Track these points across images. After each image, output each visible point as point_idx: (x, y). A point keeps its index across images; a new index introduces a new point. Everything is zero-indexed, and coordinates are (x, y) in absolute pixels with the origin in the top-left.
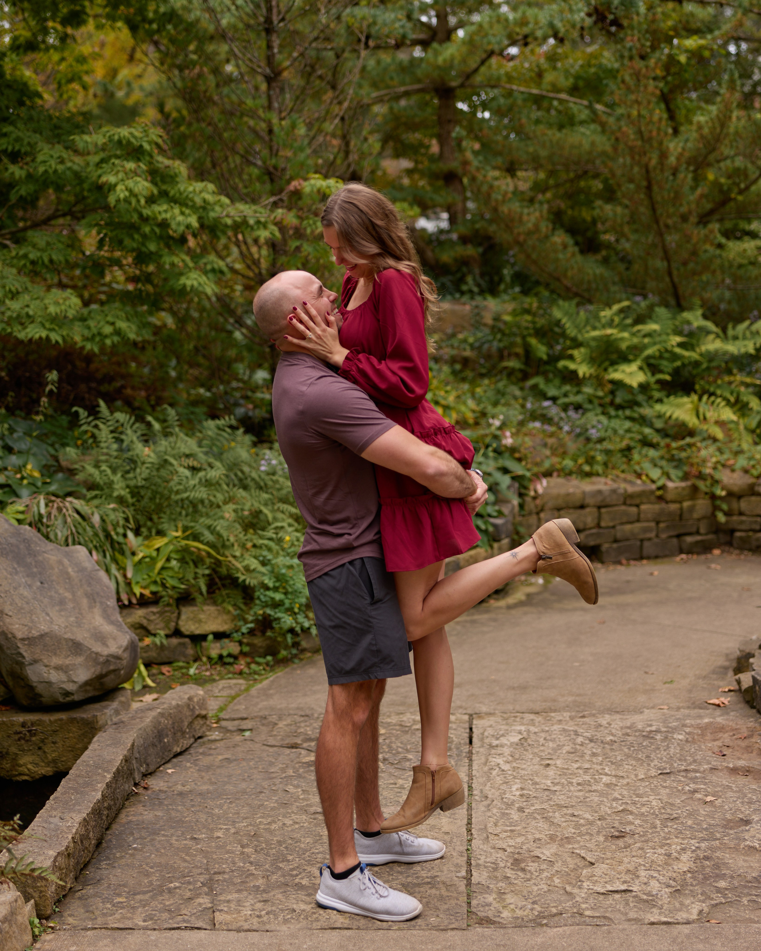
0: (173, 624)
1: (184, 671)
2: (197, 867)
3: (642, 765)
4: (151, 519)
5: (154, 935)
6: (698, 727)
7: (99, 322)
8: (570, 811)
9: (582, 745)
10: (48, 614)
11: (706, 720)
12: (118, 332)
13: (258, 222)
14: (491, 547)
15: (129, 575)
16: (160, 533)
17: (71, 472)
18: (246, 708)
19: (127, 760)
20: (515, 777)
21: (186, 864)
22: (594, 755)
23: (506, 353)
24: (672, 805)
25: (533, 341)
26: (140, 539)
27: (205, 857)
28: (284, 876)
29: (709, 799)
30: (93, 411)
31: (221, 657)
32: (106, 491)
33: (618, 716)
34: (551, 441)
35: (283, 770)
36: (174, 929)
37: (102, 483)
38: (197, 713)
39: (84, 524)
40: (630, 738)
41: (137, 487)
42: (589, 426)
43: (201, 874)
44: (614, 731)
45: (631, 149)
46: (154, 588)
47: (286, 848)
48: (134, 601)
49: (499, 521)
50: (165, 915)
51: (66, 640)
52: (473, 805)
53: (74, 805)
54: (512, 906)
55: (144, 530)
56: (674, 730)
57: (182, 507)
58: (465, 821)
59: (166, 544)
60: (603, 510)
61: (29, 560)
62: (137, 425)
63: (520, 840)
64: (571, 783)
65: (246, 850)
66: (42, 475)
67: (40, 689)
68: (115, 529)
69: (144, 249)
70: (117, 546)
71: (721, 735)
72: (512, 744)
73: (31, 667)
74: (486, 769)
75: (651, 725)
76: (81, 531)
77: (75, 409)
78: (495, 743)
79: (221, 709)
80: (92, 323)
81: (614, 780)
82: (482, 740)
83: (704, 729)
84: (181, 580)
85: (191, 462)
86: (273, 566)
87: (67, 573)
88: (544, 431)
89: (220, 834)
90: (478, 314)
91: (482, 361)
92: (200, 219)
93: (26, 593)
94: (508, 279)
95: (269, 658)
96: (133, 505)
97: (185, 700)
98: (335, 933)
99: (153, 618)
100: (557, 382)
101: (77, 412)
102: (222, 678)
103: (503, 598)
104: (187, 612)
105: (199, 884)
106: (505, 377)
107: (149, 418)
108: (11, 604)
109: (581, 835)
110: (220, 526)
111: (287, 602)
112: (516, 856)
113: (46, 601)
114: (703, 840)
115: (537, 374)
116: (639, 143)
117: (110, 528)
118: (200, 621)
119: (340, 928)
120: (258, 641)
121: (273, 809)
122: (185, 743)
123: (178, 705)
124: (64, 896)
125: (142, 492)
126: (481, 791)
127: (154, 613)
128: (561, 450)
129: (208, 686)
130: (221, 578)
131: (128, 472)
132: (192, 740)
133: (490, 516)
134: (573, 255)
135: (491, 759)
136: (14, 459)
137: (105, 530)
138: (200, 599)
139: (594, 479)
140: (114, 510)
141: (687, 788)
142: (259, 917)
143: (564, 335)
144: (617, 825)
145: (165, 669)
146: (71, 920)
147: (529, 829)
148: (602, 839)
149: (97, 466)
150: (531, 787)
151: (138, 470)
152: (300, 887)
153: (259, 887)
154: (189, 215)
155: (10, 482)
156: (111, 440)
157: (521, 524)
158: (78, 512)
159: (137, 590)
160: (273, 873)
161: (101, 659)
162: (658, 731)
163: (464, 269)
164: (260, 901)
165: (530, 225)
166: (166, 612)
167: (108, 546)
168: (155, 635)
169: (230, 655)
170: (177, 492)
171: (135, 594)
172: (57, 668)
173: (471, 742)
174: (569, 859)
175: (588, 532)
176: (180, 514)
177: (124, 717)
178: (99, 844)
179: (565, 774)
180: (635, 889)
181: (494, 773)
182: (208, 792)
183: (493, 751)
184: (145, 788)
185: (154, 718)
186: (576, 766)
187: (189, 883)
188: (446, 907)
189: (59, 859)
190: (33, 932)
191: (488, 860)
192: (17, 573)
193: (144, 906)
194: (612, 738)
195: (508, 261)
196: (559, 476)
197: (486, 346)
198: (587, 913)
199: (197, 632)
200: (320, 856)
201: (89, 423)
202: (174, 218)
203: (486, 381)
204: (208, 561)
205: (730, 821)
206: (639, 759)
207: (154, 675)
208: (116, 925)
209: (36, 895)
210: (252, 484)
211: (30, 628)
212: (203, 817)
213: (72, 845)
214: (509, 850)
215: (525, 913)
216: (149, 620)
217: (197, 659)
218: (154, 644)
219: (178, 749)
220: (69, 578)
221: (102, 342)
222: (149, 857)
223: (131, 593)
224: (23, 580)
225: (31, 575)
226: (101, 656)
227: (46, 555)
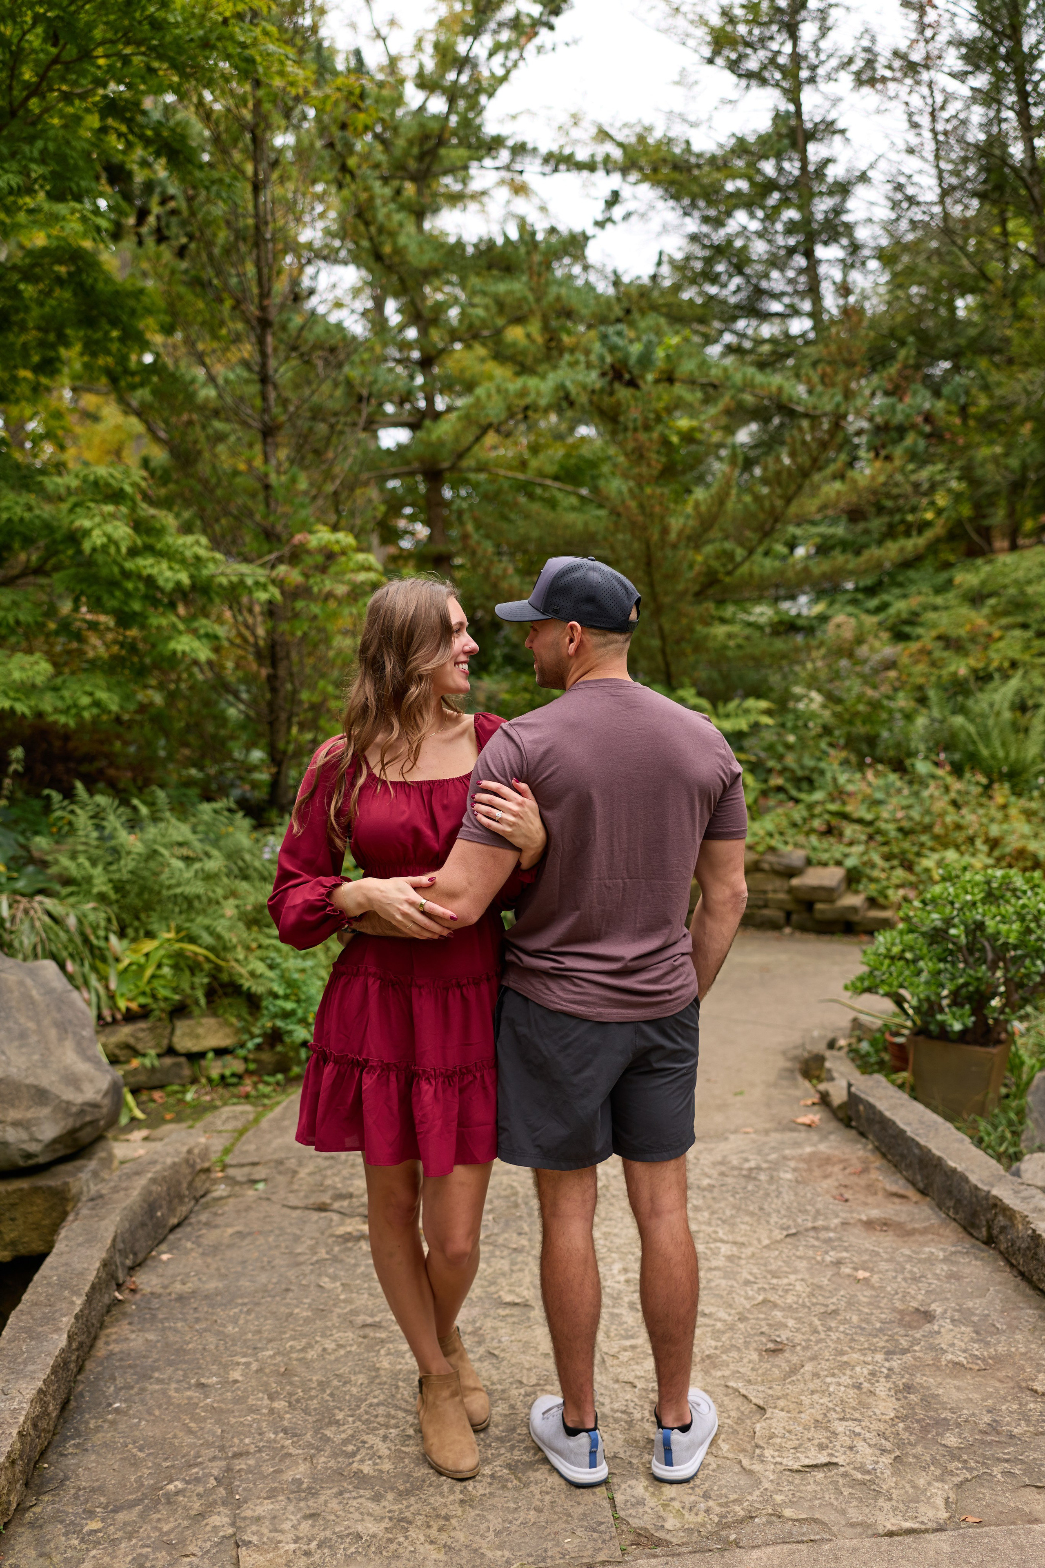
0: (165, 1042)
1: (179, 1096)
2: (208, 1445)
3: (759, 1222)
4: (138, 918)
6: (801, 1159)
7: (75, 692)
11: (808, 1150)
12: (97, 704)
13: (257, 583)
15: (113, 985)
16: (150, 935)
17: (44, 864)
18: (258, 1149)
19: (106, 1263)
20: (610, 1250)
21: (190, 1440)
24: (820, 1287)
26: (125, 942)
27: (218, 1422)
28: (334, 1455)
29: (861, 1274)
30: (69, 794)
31: (223, 1077)
32: (85, 887)
35: (313, 1250)
37: (79, 877)
38: (198, 1167)
39: (56, 928)
41: (121, 881)
43: (214, 1458)
45: (633, 524)
46: (142, 1000)
47: (332, 1395)
48: (119, 1016)
50: (163, 1557)
51: (28, 1086)
53: (25, 1363)
54: (676, 1504)
55: (130, 932)
56: (775, 1166)
57: (175, 904)
59: (157, 948)
62: (122, 809)
65: (276, 1405)
66: (8, 869)
68: (95, 932)
69: (127, 609)
70: (97, 952)
71: (829, 1169)
75: (747, 1160)
76: (52, 937)
77: (46, 792)
79: (227, 1151)
80: (66, 693)
81: (735, 1250)
83: (808, 1160)
84: (175, 990)
85: (184, 851)
86: (283, 971)
87: (31, 997)
89: (236, 1375)
92: (191, 577)
95: (280, 1077)
96: (117, 902)
97: (183, 1155)
99: (141, 1035)
101: (48, 797)
102: (225, 1104)
104: (182, 1026)
105: (212, 1482)
107: (136, 802)
109: (726, 1351)
110: (221, 927)
111: (300, 1013)
114: (889, 1354)
116: (640, 519)
117: (88, 931)
118: (197, 1037)
120: (266, 1056)
121: (307, 1321)
122: (183, 1210)
124: (6, 1525)
125: (128, 887)
127: (143, 1030)
129: (209, 1117)
130: (223, 985)
131: (110, 864)
132: (192, 1203)
137: (83, 934)
138: (196, 1011)
140: (93, 909)
141: (828, 1259)
142: (307, 1554)
144: (765, 1328)
145: (157, 1095)
148: (755, 1356)
149: (73, 856)
151: (123, 862)
152: (361, 1479)
153: (299, 1482)
154: (179, 571)
156: (90, 828)
158: (50, 914)
159: (122, 1004)
160: (319, 1450)
161: (74, 1110)
162: (758, 1168)
164: (307, 1517)
166: (157, 1027)
167: (86, 953)
168: (144, 1055)
169: (233, 1075)
170: (169, 887)
171: (119, 1009)
172: (16, 1124)
174: (726, 1400)
176: (173, 912)
177: (104, 1186)
178: (63, 1412)
180: (840, 1460)
182: (218, 1293)
184: (133, 1291)
185: (144, 1189)
187: (197, 1480)
188: (580, 1510)
191: (616, 1406)
193: (131, 1537)
198: (788, 1513)
199: (195, 1049)
200: (381, 1410)
201: (64, 808)
202: (161, 573)
204: (207, 966)
205: (902, 1312)
206: (753, 1213)
207: (143, 1103)
210: (255, 875)
212: (211, 1340)
213: (18, 1444)
214: (640, 1384)
215: (699, 1519)
216: (138, 1039)
217: (194, 1081)
218: (143, 1066)
219: (174, 1221)
220: (33, 1002)
221: (79, 715)
222: (137, 1425)
223: (114, 1007)
226: (74, 1105)
227: (3, 975)
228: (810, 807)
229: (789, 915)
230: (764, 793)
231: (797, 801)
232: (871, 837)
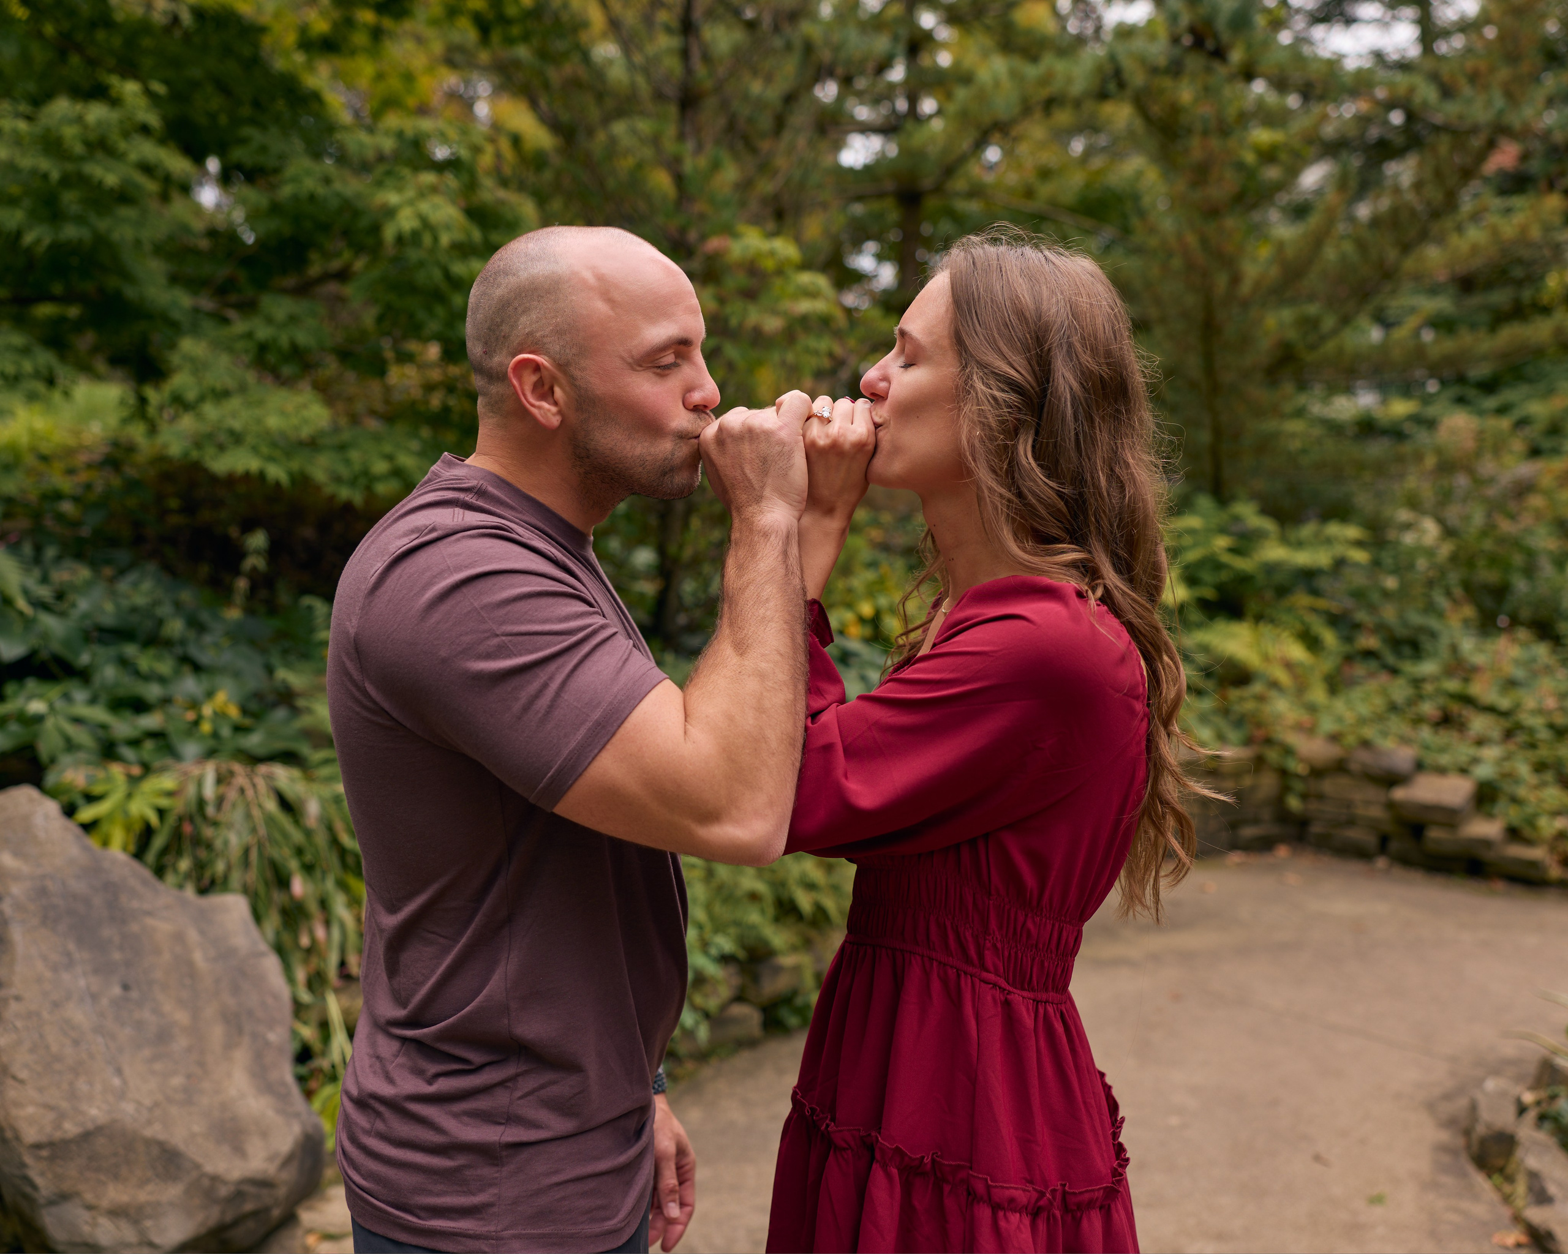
7: (368, 453)
10: (119, 1071)
39: (286, 822)
51: (149, 1142)
61: (108, 932)
66: (242, 712)
73: (54, 1210)
76: (277, 835)
77: (306, 601)
80: (354, 455)
87: (190, 964)
93: (79, 1014)
101: (310, 609)
108: (33, 1050)
113: (125, 1034)
117: (340, 826)
155: (169, 727)
158: (280, 798)
161: (223, 1191)
167: (333, 861)
172: (117, 1213)
192: (70, 964)
211: (62, 1116)
220: (191, 972)
221: (369, 488)
224: (82, 983)
225: (103, 969)
226: (224, 1182)
227: (150, 921)
228: (1417, 682)
229: (1384, 841)
230: (1349, 659)
231: (1394, 672)
232: (1509, 734)
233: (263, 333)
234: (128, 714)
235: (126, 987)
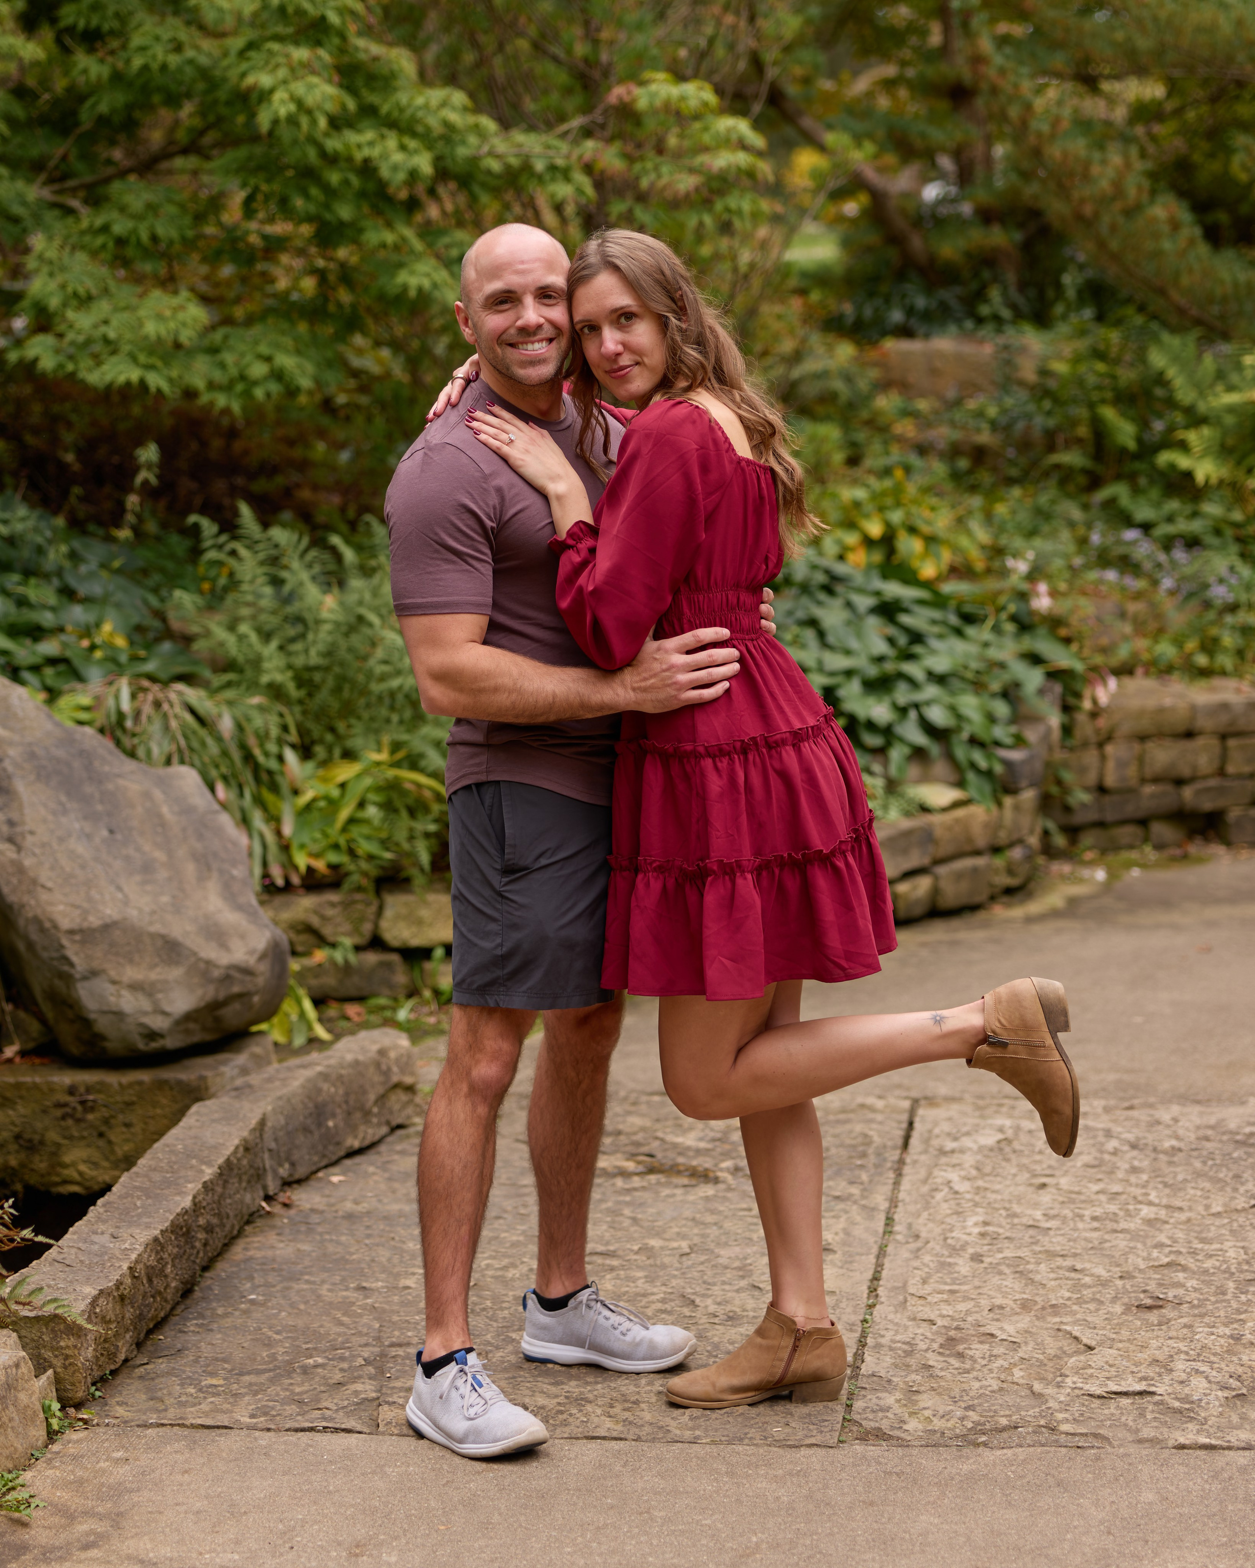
0: (367, 928)
1: (388, 1014)
2: (360, 1334)
3: (1222, 1189)
4: (332, 730)
5: (265, 1439)
7: (242, 355)
8: (1069, 1262)
9: (1115, 1152)
10: (119, 888)
12: (278, 375)
13: (552, 168)
14: (999, 804)
15: (287, 830)
16: (349, 755)
17: (187, 639)
19: (247, 1148)
20: (976, 1205)
21: (342, 1329)
22: (1134, 1170)
23: (1060, 439)
25: (1109, 413)
26: (310, 766)
27: (378, 1319)
30: (229, 525)
32: (249, 673)
33: (1197, 1109)
34: (1133, 607)
36: (303, 1430)
37: (241, 659)
38: (395, 1079)
39: (202, 732)
40: (1208, 1145)
41: (309, 669)
42: (1211, 579)
43: (366, 1345)
44: (1181, 1132)
46: (333, 857)
48: (296, 880)
49: (1015, 755)
50: (292, 1409)
51: (153, 936)
52: (890, 1249)
53: (140, 1216)
54: (927, 1413)
55: (320, 751)
57: (392, 708)
58: (869, 1275)
59: (359, 776)
60: (1232, 743)
61: (89, 789)
62: (313, 553)
63: (963, 1307)
64: (1081, 1217)
66: (132, 643)
67: (103, 1024)
68: (262, 746)
69: (328, 216)
70: (264, 777)
72: (981, 1149)
73: (86, 984)
74: (925, 1189)
76: (195, 744)
77: (193, 518)
78: (950, 1145)
80: (229, 358)
81: (1163, 1214)
82: (927, 1141)
84: (385, 843)
87: (160, 816)
88: (1123, 589)
90: (1008, 363)
91: (1011, 453)
92: (438, 161)
93: (81, 848)
94: (1071, 293)
96: (300, 702)
97: (373, 1055)
98: (594, 1445)
99: (330, 912)
100: (1155, 493)
101: (196, 527)
103: (1022, 902)
104: (395, 903)
105: (360, 1361)
106: (1052, 482)
107: (336, 540)
108: (52, 868)
109: (1080, 1301)
112: (952, 1333)
113: (118, 864)
115: (1118, 477)
117: (252, 742)
118: (420, 922)
119: (604, 1438)
121: (514, 1245)
122: (371, 1133)
123: (357, 1063)
124: (113, 1373)
125: (317, 677)
126: (910, 1226)
127: (333, 905)
128: (1152, 626)
129: (425, 1040)
131: (293, 640)
132: (384, 1130)
133: (997, 744)
134: (1192, 242)
135: (936, 1172)
136: (78, 613)
137: (244, 747)
138: (419, 880)
139: (1217, 682)
140: (261, 708)
143: (1171, 403)
144: (1152, 1287)
145: (352, 1009)
146: (120, 1411)
147: (984, 1290)
148: (1118, 1309)
149: (232, 627)
150: (1003, 1222)
151: (310, 636)
154: (416, 151)
155: (68, 654)
156: (261, 580)
157: (1066, 765)
158: (192, 711)
159: (302, 861)
160: (498, 1348)
161: (216, 973)
163: (986, 274)
165: (1104, 184)
166: (354, 902)
167: (247, 776)
168: (333, 945)
170: (383, 678)
171: (296, 868)
172: (135, 987)
173: (906, 1145)
174: (1048, 1340)
175: (1199, 785)
176: (388, 721)
177: (254, 1079)
178: (187, 1292)
179: (1072, 1201)
180: (1159, 1391)
181: (939, 1196)
183: (944, 1160)
184: (286, 1205)
185: (309, 1080)
186: (1095, 1187)
187: (342, 1359)
189: (102, 1301)
190: (49, 1425)
191: (898, 1338)
192: (65, 812)
193: (256, 1393)
194: (1174, 1143)
195: (1072, 259)
196: (1147, 673)
197: (1020, 426)
198: (1064, 1427)
199: (416, 941)
201: (220, 547)
202: (385, 156)
203: (1016, 492)
204: (434, 807)
206: (1220, 1180)
207: (330, 1020)
208: (199, 1421)
209: (58, 1363)
211: (85, 913)
212: (383, 1255)
213: (128, 1281)
214: (940, 1322)
215: (949, 1425)
216: (323, 918)
217: (413, 993)
218: (332, 962)
219: (356, 1143)
220: (163, 824)
221: (247, 394)
222: (276, 1316)
223: (289, 864)
224: (77, 826)
225: (91, 817)
226: (217, 966)
227: (121, 782)
233: (120, 227)
234: (28, 642)
235: (111, 832)
